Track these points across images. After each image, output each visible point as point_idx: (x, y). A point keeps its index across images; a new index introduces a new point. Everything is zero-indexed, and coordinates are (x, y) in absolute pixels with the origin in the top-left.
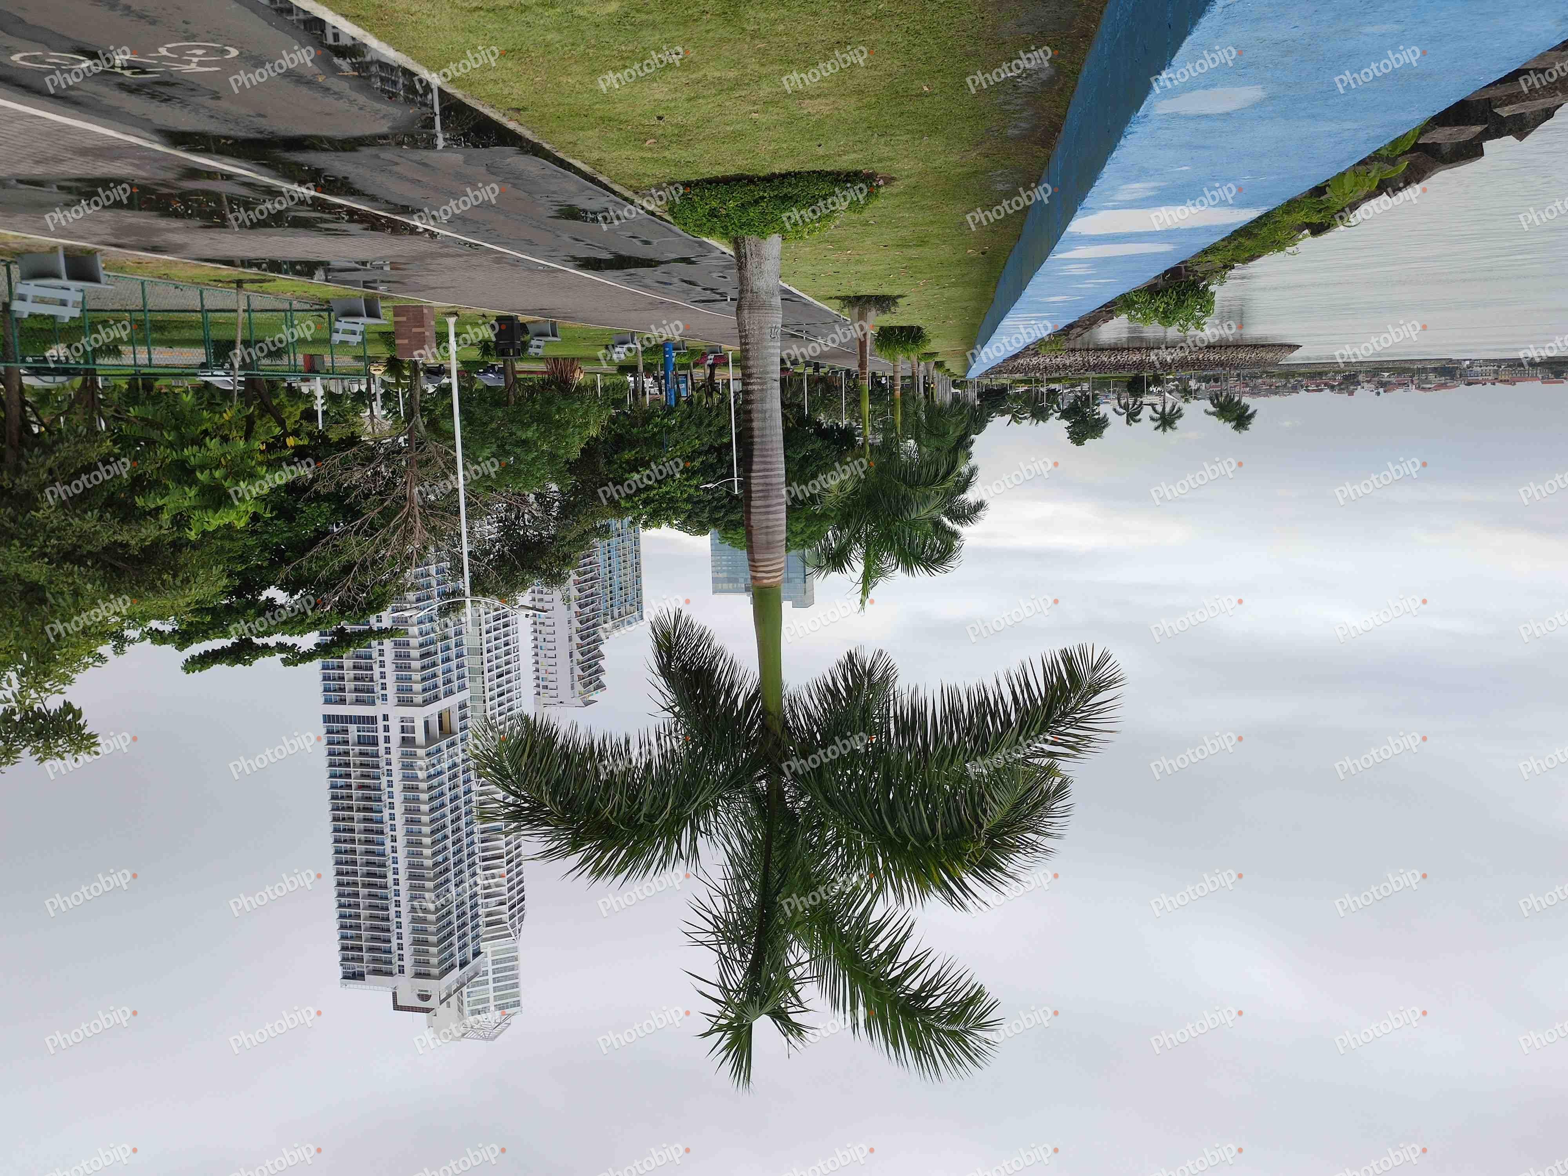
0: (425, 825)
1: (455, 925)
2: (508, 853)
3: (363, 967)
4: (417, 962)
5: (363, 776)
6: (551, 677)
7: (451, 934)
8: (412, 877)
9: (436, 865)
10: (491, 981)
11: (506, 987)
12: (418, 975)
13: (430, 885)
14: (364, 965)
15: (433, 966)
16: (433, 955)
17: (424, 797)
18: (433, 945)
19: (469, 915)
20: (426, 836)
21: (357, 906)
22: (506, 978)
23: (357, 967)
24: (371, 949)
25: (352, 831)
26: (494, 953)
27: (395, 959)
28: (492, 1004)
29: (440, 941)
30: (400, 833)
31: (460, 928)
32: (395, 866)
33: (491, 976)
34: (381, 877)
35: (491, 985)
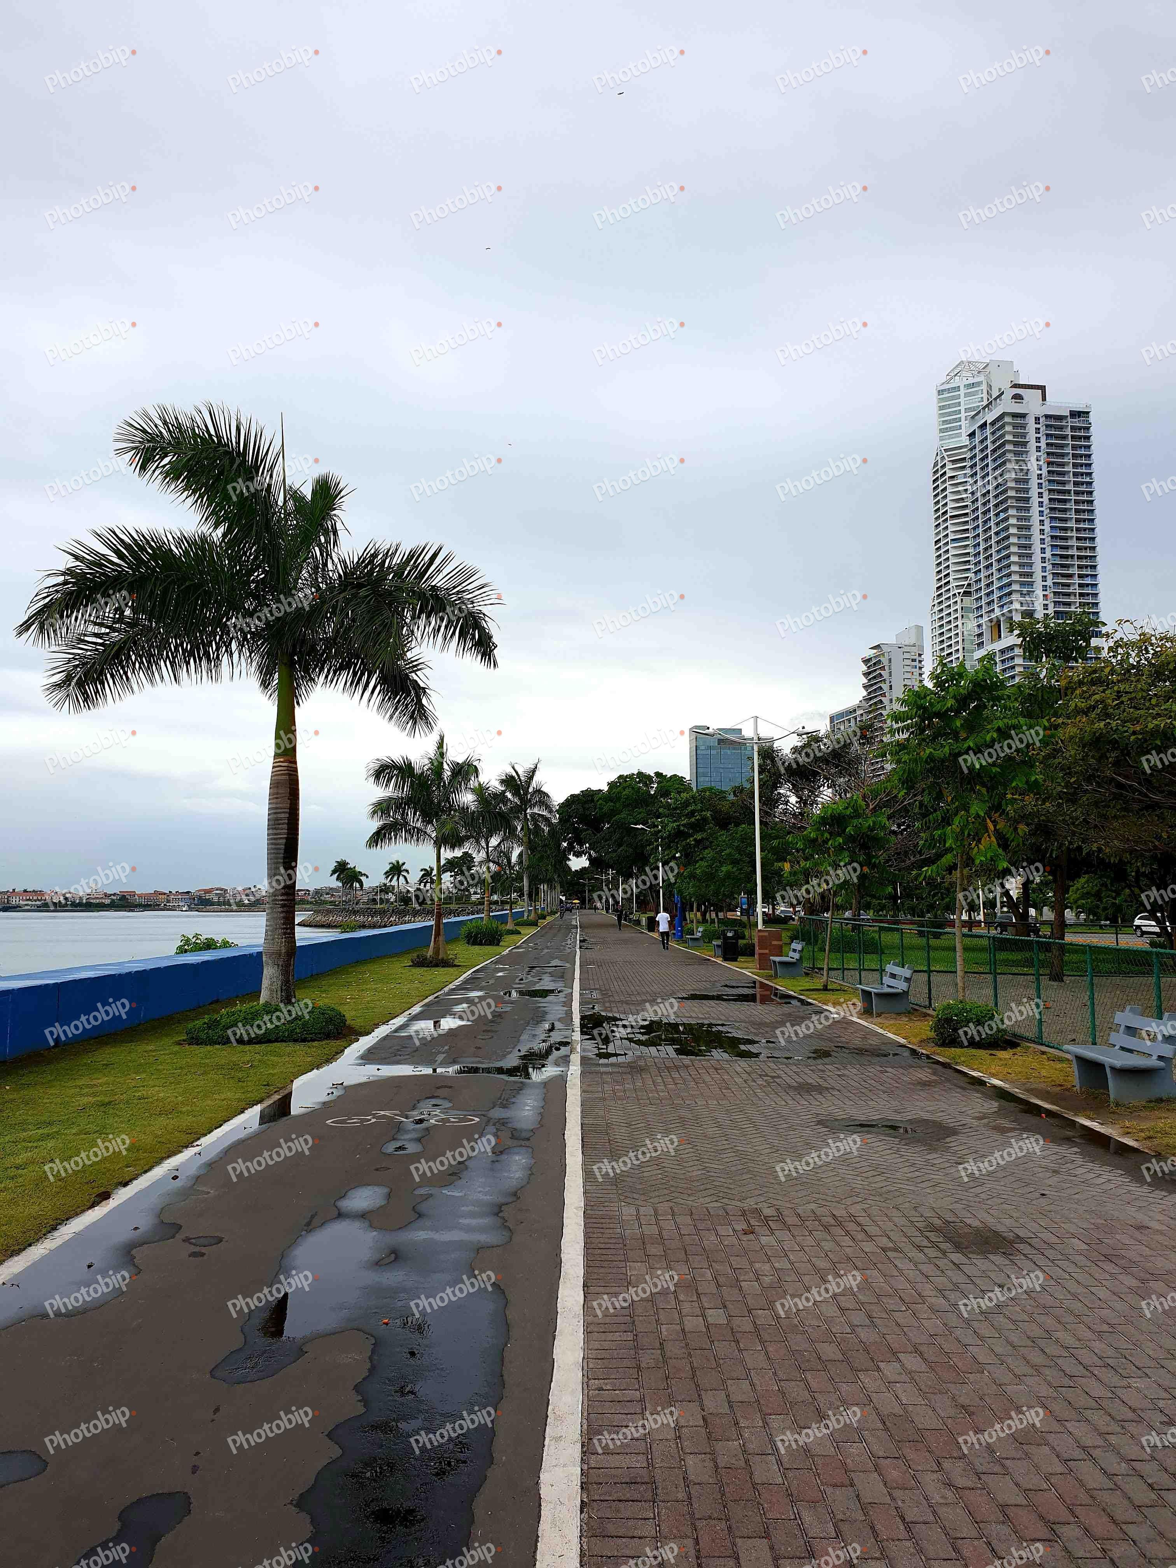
0: (1014, 544)
1: (990, 459)
2: (946, 520)
3: (1070, 422)
4: (1023, 426)
5: (1068, 585)
6: (908, 669)
7: (994, 451)
8: (1027, 499)
9: (1005, 510)
10: (963, 411)
11: (949, 406)
12: (1023, 416)
13: (1011, 493)
14: (1070, 424)
15: (1009, 423)
16: (1009, 433)
17: (1014, 568)
18: (1009, 442)
19: (978, 467)
20: (1014, 535)
21: (1075, 475)
22: (949, 414)
23: (1077, 422)
24: (1064, 437)
25: (1078, 539)
26: (959, 435)
27: (1043, 429)
28: (962, 391)
29: (1003, 445)
30: (1036, 537)
31: (987, 456)
32: (1041, 509)
33: (963, 415)
34: (1054, 500)
35: (962, 408)
